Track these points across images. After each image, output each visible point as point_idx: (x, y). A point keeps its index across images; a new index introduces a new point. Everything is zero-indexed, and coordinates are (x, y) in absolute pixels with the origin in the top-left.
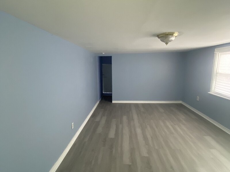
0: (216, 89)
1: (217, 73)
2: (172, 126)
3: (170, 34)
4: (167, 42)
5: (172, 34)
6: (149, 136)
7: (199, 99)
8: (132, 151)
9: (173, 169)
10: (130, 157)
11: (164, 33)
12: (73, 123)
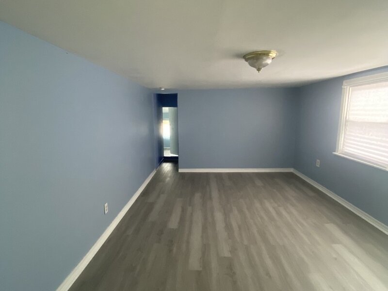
0: (346, 148)
1: (346, 121)
2: (274, 208)
3: (264, 54)
4: (260, 67)
5: (266, 54)
6: (234, 225)
7: (319, 164)
8: (205, 249)
9: (270, 277)
10: (201, 259)
11: (254, 52)
12: (106, 205)
